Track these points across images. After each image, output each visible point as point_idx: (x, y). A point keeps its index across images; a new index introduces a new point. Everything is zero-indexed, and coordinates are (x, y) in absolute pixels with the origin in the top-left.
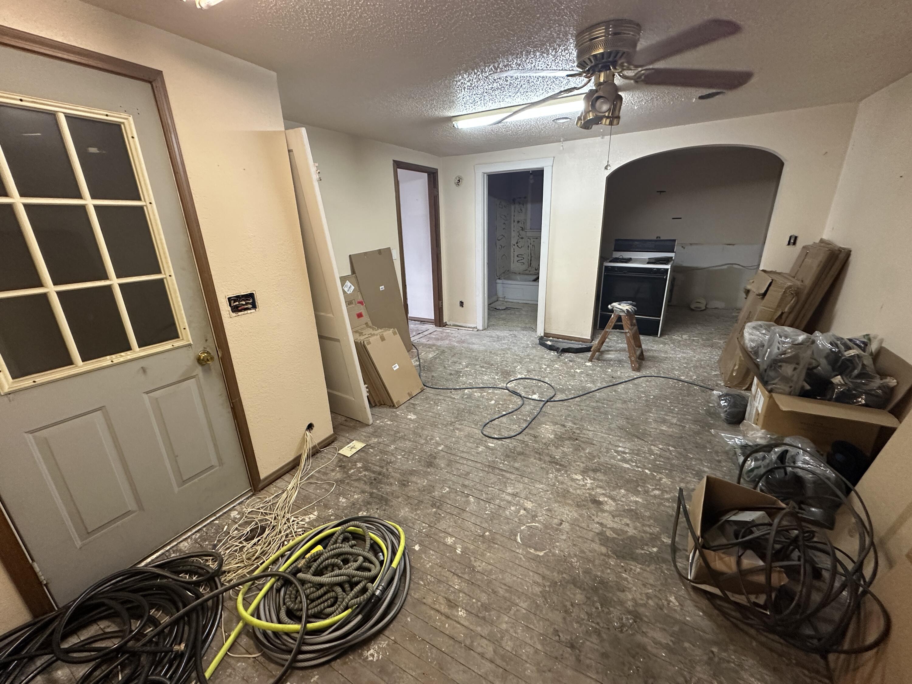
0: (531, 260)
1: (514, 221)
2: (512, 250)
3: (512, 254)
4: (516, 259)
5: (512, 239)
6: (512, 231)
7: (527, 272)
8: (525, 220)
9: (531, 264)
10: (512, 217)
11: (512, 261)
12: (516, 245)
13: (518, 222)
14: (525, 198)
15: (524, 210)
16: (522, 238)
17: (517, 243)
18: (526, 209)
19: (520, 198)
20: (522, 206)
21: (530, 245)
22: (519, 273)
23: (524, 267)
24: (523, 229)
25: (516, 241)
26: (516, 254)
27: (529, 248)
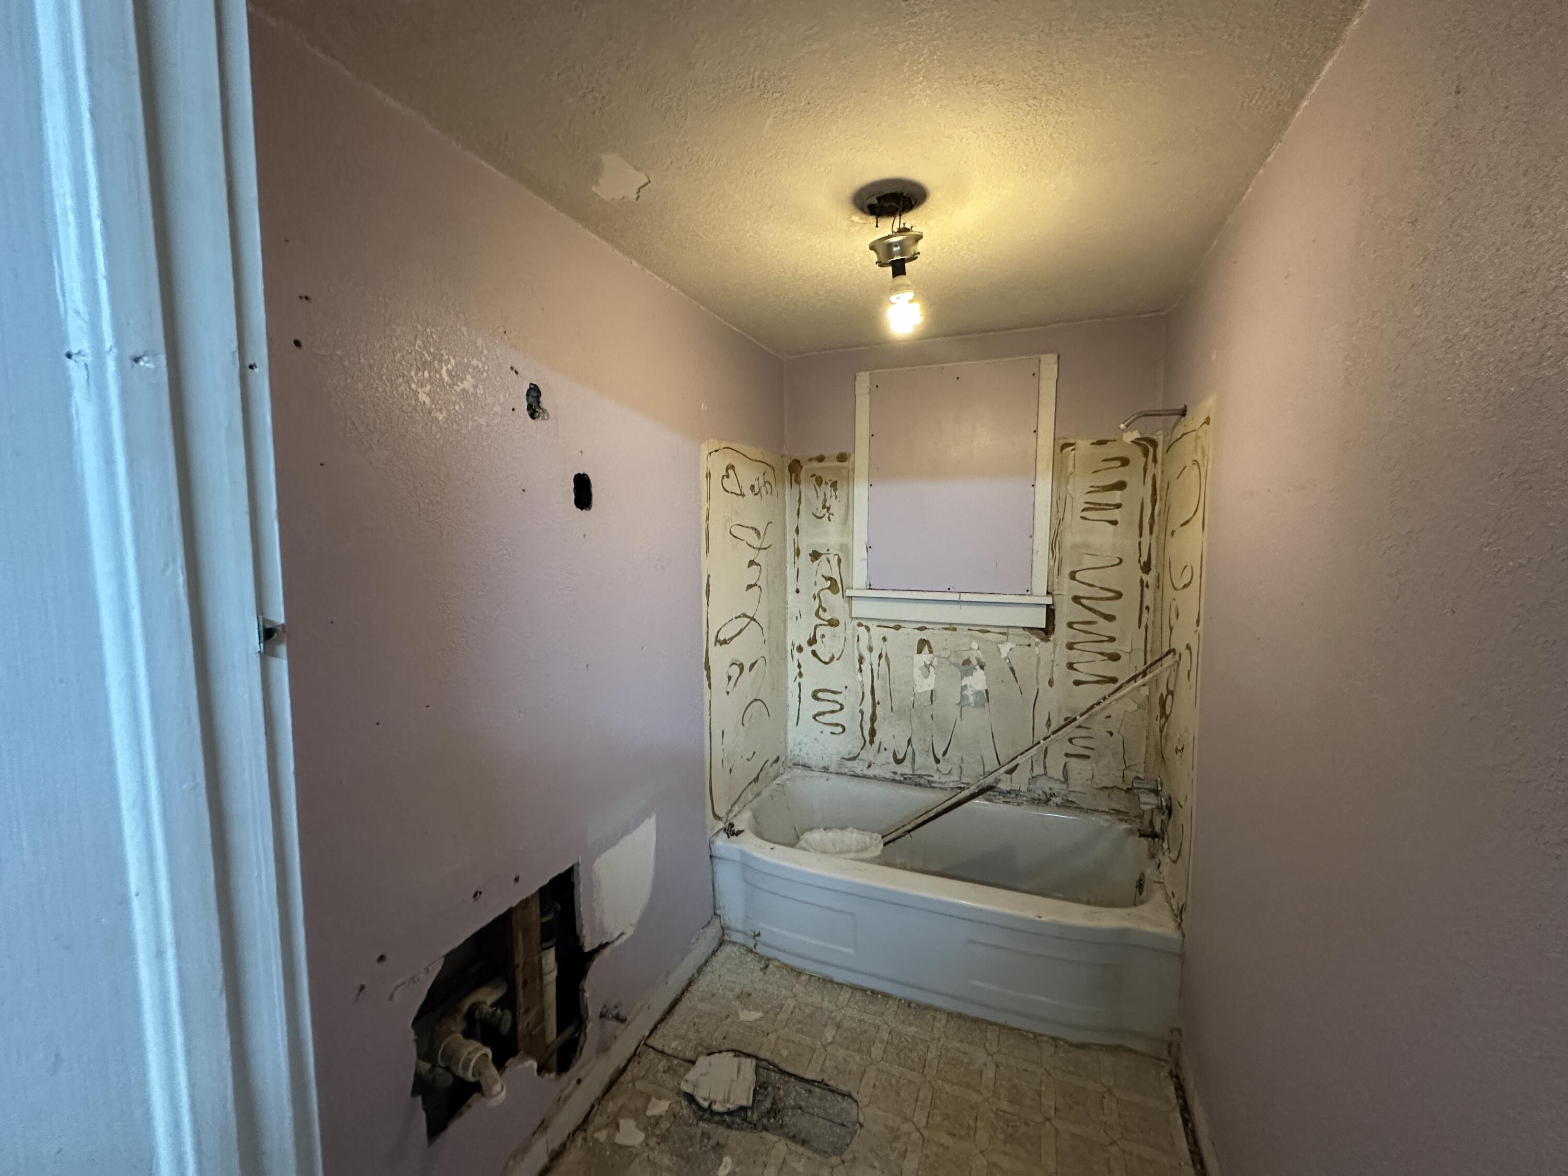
0: (873, 718)
1: (798, 553)
2: (793, 670)
3: (793, 687)
4: (811, 707)
5: (790, 625)
6: (791, 589)
7: (859, 767)
8: (846, 549)
9: (873, 733)
10: (790, 534)
11: (793, 713)
12: (808, 650)
13: (815, 555)
14: (842, 458)
15: (837, 507)
16: (833, 623)
17: (813, 641)
18: (849, 507)
19: (821, 459)
20: (828, 490)
21: (866, 654)
22: (826, 769)
23: (848, 743)
24: (833, 586)
25: (807, 634)
26: (809, 686)
27: (866, 667)
